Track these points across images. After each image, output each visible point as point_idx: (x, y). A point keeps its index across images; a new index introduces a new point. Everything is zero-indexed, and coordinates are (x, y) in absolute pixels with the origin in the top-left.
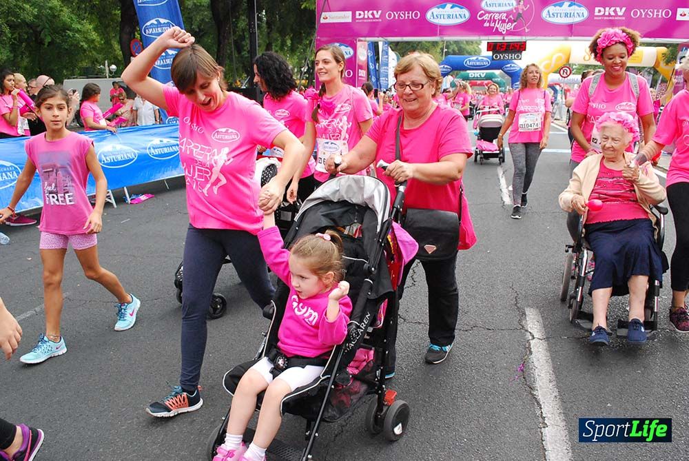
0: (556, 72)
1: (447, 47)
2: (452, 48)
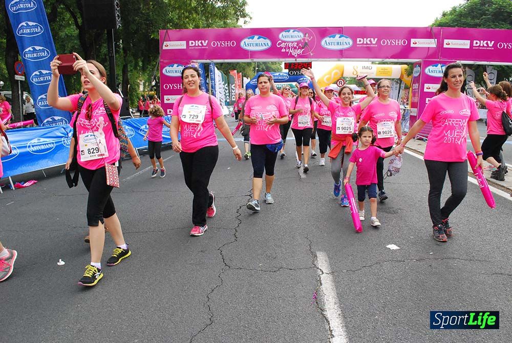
1: (258, 66)
2: (261, 67)
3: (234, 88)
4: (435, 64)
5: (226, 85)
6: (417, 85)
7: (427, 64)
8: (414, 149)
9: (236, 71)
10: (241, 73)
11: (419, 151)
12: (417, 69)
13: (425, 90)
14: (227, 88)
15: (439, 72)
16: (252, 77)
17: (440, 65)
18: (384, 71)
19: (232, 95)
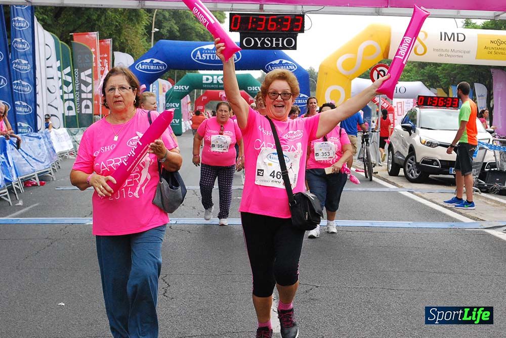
0: (364, 76)
1: (159, 25)
2: (167, 26)
3: (89, 80)
5: (68, 70)
9: (95, 35)
10: (109, 42)
14: (69, 79)
16: (141, 51)
18: (499, 47)
19: (82, 100)
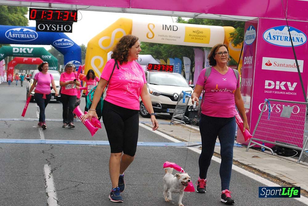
4: (279, 25)
6: (251, 58)
7: (267, 25)
8: (246, 163)
11: (253, 166)
12: (251, 32)
13: (264, 67)
15: (286, 39)
17: (286, 28)
18: (198, 35)
